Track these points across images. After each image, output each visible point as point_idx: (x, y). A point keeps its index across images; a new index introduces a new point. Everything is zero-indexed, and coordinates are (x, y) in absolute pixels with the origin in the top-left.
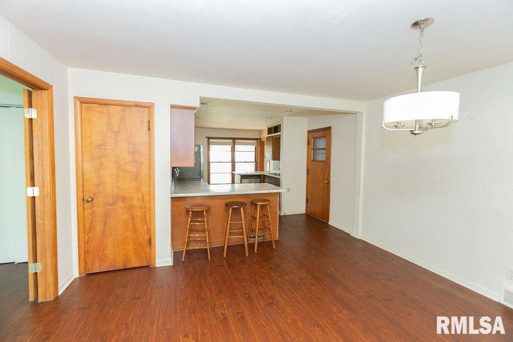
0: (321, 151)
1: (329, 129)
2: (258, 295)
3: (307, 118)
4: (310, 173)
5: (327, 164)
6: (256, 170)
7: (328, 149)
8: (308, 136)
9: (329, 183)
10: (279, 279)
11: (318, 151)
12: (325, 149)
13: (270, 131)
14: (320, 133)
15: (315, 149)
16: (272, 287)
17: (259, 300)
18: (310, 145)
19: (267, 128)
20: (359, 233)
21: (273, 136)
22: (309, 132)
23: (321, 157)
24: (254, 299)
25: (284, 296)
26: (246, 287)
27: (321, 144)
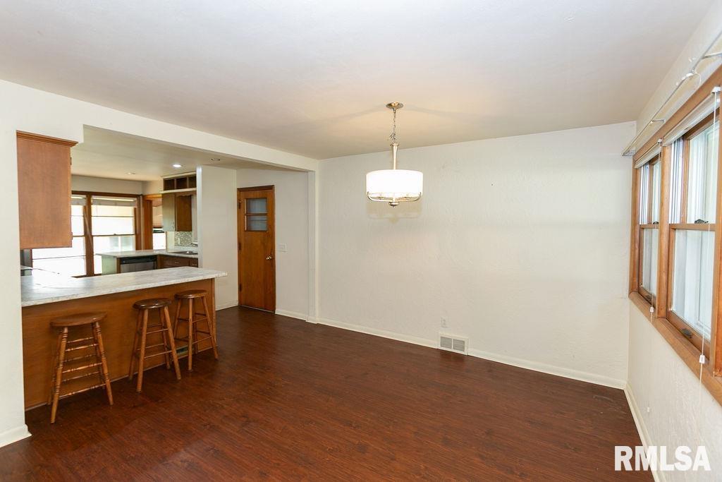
0: (258, 218)
1: (271, 188)
2: (223, 420)
3: (236, 171)
4: (243, 249)
5: (269, 235)
6: (138, 247)
7: (270, 216)
8: (239, 196)
9: (273, 260)
10: (242, 393)
11: (253, 218)
12: (265, 214)
13: (169, 184)
14: (258, 193)
15: (249, 215)
16: (238, 405)
17: (228, 425)
18: (242, 209)
19: (162, 180)
20: (316, 317)
21: (175, 193)
22: (240, 190)
23: (259, 225)
24: (221, 426)
25: (260, 409)
26: (200, 418)
27: (258, 207)
